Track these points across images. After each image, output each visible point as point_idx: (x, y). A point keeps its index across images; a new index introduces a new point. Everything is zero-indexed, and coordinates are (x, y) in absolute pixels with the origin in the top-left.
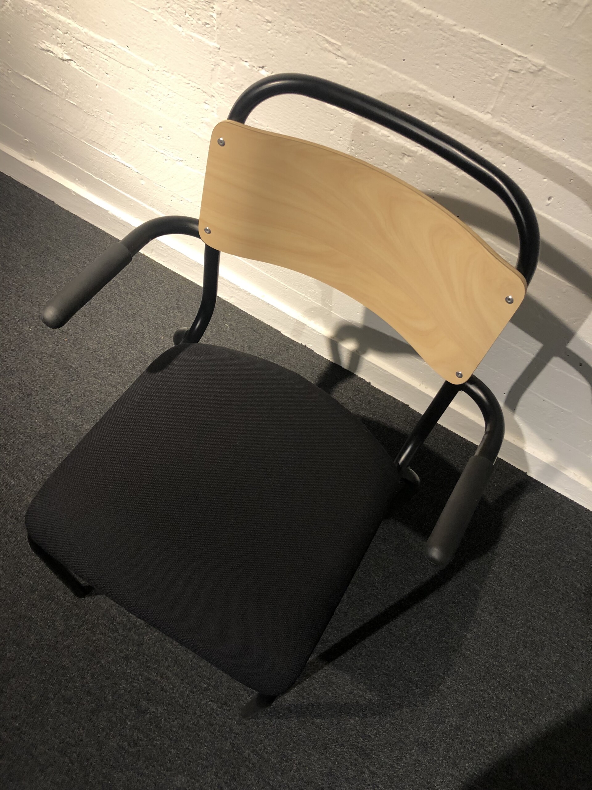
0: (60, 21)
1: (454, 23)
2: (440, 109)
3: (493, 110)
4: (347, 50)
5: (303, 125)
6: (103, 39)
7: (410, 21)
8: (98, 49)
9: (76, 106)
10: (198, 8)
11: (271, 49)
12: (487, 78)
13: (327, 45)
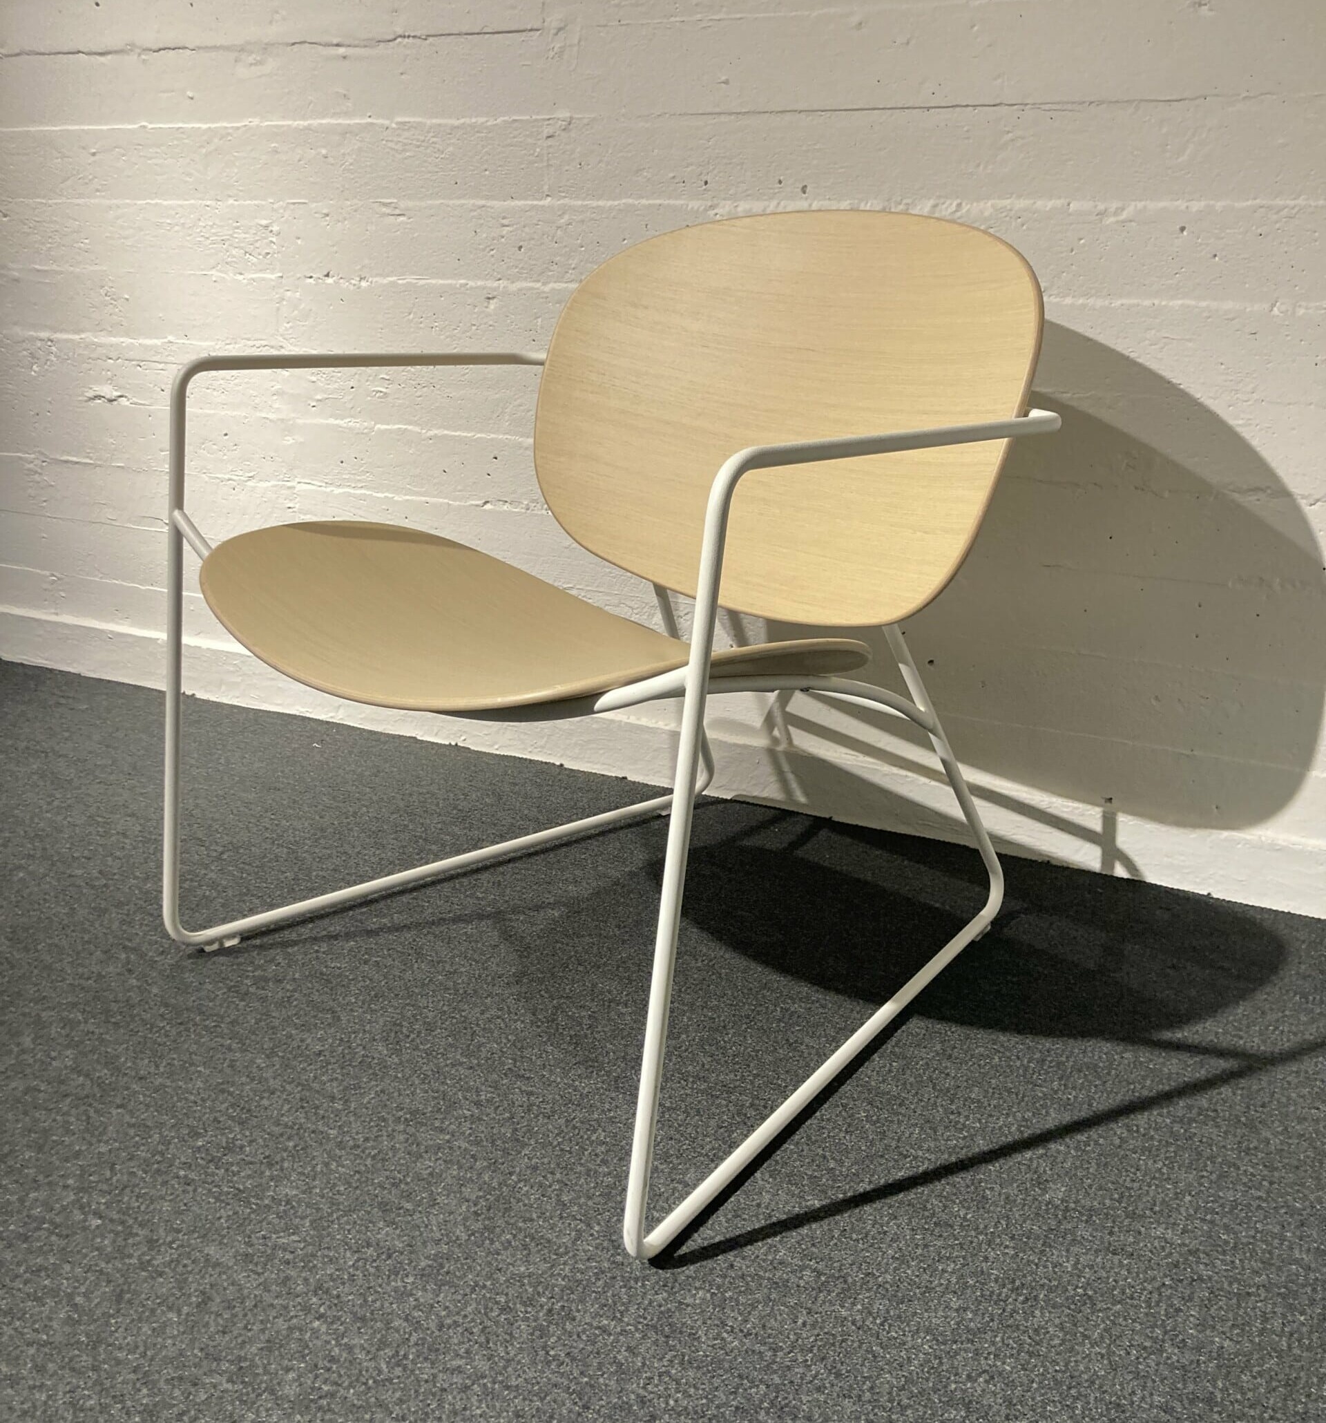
0: (111, 346)
1: (485, 119)
2: (504, 218)
3: (549, 189)
4: (402, 204)
5: (381, 326)
6: (158, 342)
7: (449, 139)
8: (154, 359)
9: (122, 467)
10: (257, 241)
11: (333, 246)
12: (531, 158)
13: (384, 209)
